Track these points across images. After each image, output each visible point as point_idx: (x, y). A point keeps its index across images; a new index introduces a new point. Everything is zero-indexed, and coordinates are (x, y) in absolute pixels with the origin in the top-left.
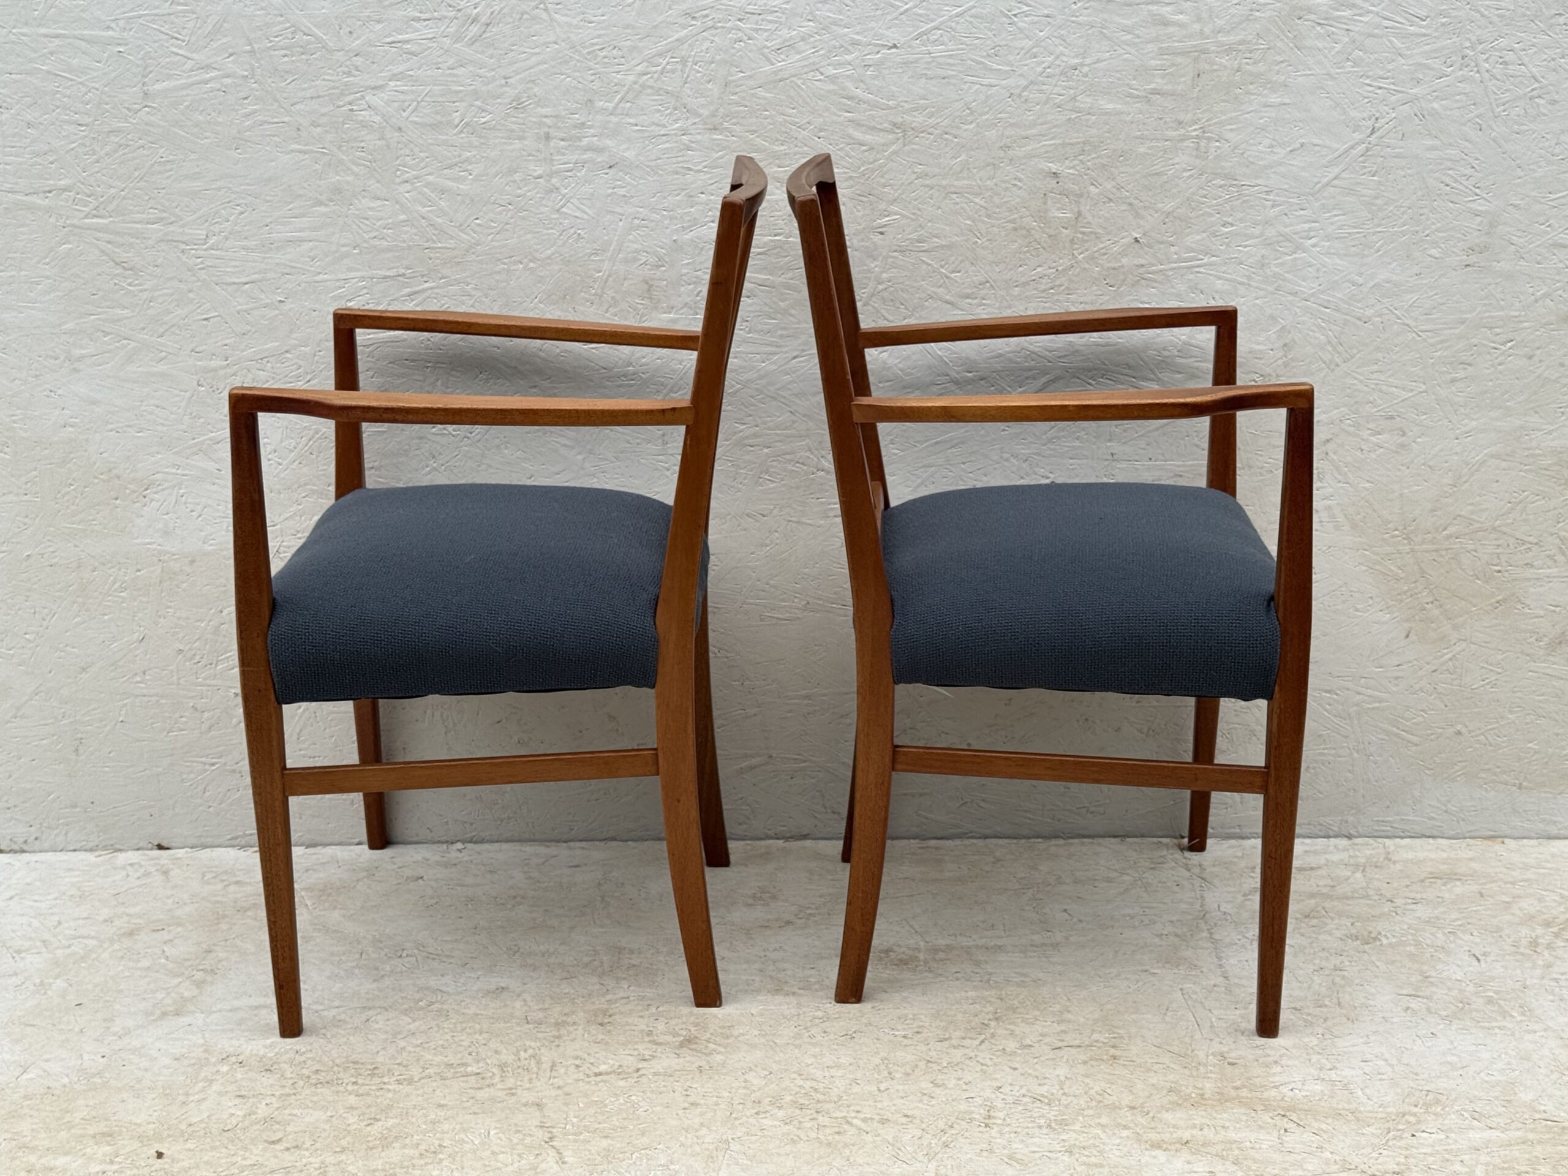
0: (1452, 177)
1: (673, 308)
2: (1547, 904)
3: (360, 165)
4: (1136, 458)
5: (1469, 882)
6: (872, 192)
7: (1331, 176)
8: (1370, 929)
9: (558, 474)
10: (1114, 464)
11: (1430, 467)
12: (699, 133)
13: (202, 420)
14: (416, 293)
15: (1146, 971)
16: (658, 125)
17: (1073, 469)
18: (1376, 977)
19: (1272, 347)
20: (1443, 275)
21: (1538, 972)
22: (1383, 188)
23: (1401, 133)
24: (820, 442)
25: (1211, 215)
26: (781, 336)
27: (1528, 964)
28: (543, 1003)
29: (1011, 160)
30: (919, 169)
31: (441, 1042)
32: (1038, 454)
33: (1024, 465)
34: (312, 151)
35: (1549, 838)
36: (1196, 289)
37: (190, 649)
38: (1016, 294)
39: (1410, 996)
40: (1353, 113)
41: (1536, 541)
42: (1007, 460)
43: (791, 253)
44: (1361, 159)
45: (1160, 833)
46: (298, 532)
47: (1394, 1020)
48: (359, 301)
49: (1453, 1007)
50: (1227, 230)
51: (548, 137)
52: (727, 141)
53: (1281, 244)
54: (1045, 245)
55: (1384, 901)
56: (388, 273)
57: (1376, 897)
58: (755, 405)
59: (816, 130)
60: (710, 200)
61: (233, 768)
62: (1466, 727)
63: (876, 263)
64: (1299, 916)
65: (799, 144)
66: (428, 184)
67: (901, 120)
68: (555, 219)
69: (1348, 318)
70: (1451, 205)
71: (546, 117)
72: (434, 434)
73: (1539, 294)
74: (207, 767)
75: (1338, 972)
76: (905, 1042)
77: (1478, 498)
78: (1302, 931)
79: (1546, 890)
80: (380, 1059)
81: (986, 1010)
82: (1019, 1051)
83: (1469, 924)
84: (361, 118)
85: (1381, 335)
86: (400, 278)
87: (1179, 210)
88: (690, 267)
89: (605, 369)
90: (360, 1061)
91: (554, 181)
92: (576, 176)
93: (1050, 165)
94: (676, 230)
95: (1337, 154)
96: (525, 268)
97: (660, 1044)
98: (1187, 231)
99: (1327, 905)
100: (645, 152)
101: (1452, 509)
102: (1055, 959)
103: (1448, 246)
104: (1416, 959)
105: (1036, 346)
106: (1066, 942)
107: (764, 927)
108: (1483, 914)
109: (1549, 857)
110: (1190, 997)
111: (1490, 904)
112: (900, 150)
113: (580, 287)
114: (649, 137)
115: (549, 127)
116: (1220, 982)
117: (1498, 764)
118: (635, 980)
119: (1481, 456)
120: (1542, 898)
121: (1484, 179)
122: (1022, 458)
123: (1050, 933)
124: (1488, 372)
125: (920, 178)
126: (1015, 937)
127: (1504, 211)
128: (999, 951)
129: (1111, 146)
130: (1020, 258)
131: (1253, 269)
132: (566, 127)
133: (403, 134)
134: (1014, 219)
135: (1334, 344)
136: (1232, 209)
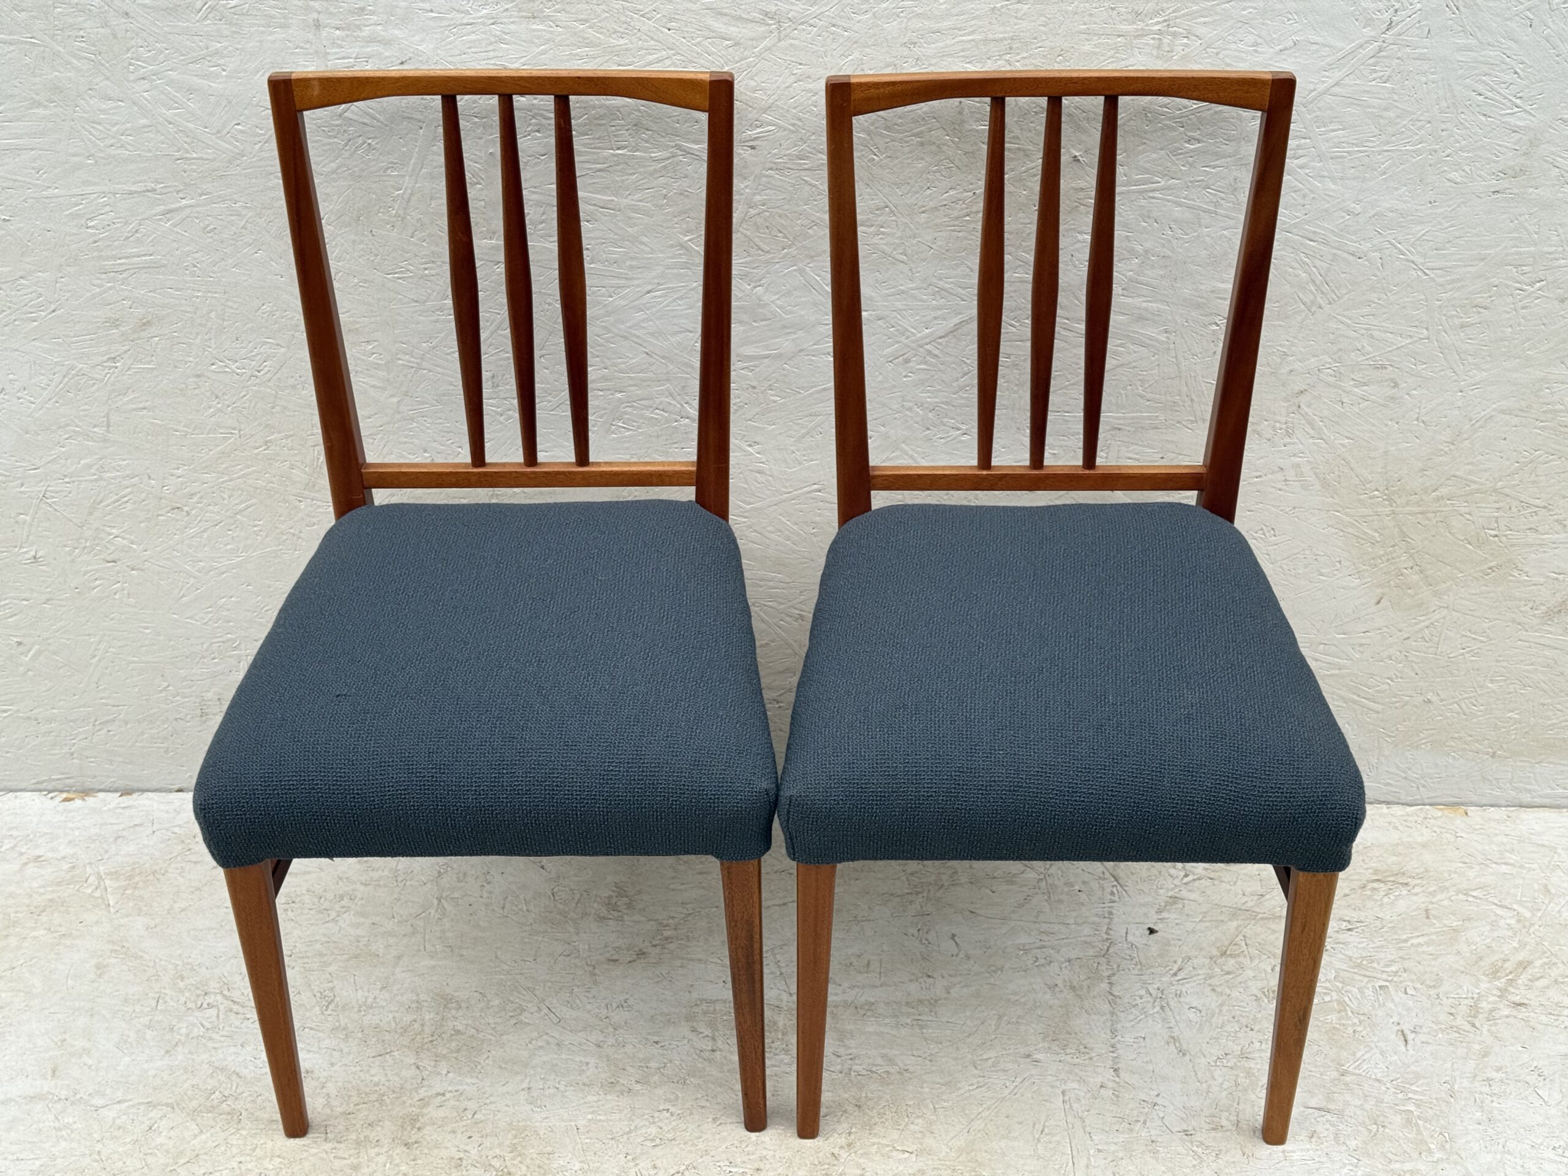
0: (1487, 84)
1: (494, 233)
2: (1500, 933)
3: (80, 58)
4: (1067, 408)
5: (1417, 890)
7: (1330, 82)
9: (369, 418)
11: (1424, 422)
12: (513, 22)
14: (170, 211)
15: (1028, 1056)
16: (458, 11)
20: (1462, 203)
21: (1472, 1064)
22: (1396, 97)
23: (1426, 29)
24: (684, 387)
25: (1172, 129)
26: (631, 267)
27: (1461, 1051)
29: (917, 59)
30: (799, 70)
32: (947, 403)
33: (930, 415)
34: (19, 42)
35: (1521, 806)
36: (1149, 216)
38: (923, 221)
39: (1319, 1109)
41: (1544, 504)
42: (910, 409)
43: (640, 170)
44: (1371, 61)
46: (65, 476)
48: (102, 220)
49: (1366, 1133)
50: (1192, 147)
51: (318, 25)
52: (551, 33)
54: (960, 164)
56: (134, 189)
58: (602, 345)
59: (665, 20)
60: (533, 105)
63: (747, 183)
64: (1215, 952)
66: (171, 82)
67: (774, 9)
68: (337, 126)
69: (1339, 252)
70: (1483, 118)
72: (213, 371)
75: (1244, 1063)
77: (1480, 457)
78: (1214, 981)
79: (1501, 906)
83: (1405, 971)
85: (1378, 273)
86: (149, 194)
89: (416, 301)
95: (1340, 54)
98: (1140, 148)
99: (1248, 932)
100: (445, 46)
101: (1446, 468)
102: (930, 1031)
103: (1473, 168)
104: (1335, 1037)
105: (947, 283)
106: (946, 999)
107: (613, 961)
108: (1423, 952)
109: (1515, 842)
110: (1071, 1107)
111: (1436, 933)
112: (774, 46)
113: (377, 207)
114: (449, 26)
115: (319, 13)
116: (1109, 1080)
117: (1473, 733)
118: (456, 1059)
119: (1488, 411)
120: (1496, 921)
121: (1528, 87)
122: (928, 408)
123: (931, 979)
124: (1508, 316)
125: (800, 81)
126: (890, 986)
127: (1550, 127)
128: (869, 1013)
129: (1047, 43)
130: (928, 179)
131: (1223, 195)
132: (340, 12)
133: (131, 21)
134: (922, 132)
135: (1318, 283)
136: (1200, 122)
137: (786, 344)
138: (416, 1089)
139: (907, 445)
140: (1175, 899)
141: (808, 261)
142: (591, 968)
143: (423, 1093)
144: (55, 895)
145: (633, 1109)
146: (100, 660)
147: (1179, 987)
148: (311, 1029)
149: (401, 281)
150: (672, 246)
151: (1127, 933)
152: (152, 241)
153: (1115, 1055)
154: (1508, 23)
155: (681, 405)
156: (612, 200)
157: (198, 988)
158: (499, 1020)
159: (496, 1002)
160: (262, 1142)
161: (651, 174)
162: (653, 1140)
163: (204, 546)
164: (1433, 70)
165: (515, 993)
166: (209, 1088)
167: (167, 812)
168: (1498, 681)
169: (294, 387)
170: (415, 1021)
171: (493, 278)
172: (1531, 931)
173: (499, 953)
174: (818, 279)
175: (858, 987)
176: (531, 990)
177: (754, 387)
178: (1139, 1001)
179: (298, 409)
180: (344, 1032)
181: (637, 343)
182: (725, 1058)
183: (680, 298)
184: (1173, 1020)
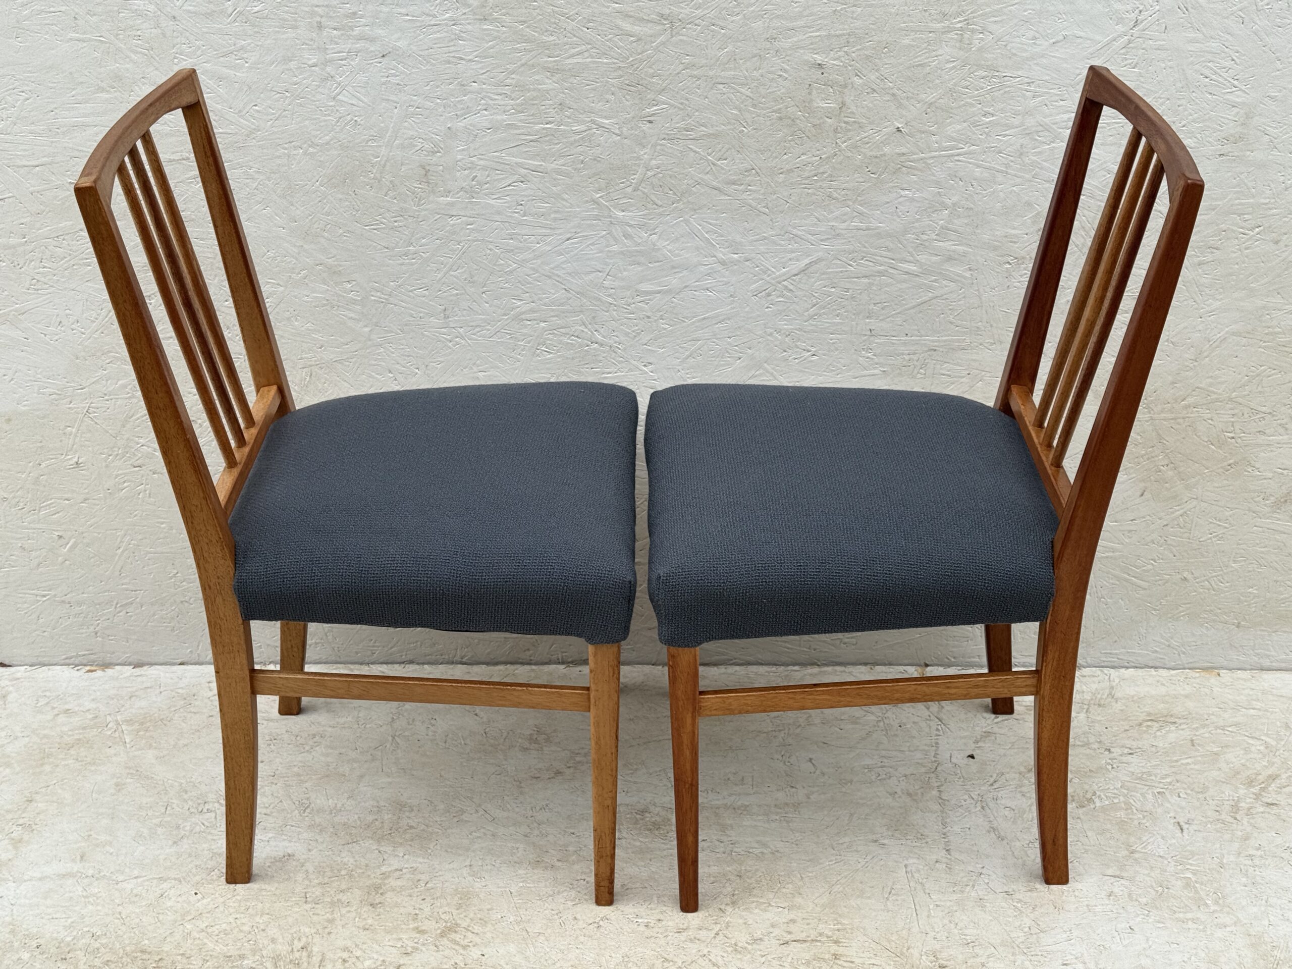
0: (1212, 69)
1: (449, 192)
2: (1252, 756)
3: (136, 53)
4: (894, 333)
5: (1183, 726)
6: (641, 83)
8: (1086, 787)
10: (872, 339)
11: (1172, 343)
12: (469, 24)
13: (6, 293)
15: (876, 841)
16: (427, 15)
17: (833, 343)
18: (1086, 851)
19: (1027, 231)
21: (1237, 845)
22: (1142, 80)
23: (1164, 26)
24: (594, 318)
25: (972, 105)
26: (555, 219)
27: (1227, 836)
28: (323, 877)
29: (777, 51)
30: (686, 60)
31: (224, 926)
32: (800, 330)
33: (787, 339)
34: (90, 40)
35: (1262, 670)
36: (956, 176)
37: (14, 497)
38: (780, 180)
39: (1115, 877)
40: (1117, 6)
41: (1268, 411)
42: (771, 335)
43: (563, 140)
44: (1123, 51)
45: (906, 662)
46: (105, 394)
47: (1098, 909)
49: (1153, 893)
50: (988, 120)
51: (320, 27)
52: (498, 31)
53: (1040, 134)
54: (810, 135)
55: (1102, 751)
56: (172, 158)
57: (1096, 746)
58: (530, 283)
59: (585, 21)
60: (482, 89)
61: (63, 599)
62: (1193, 574)
63: (645, 150)
64: (1022, 769)
65: (569, 35)
67: (668, 11)
68: (331, 106)
70: (1210, 96)
71: (317, 6)
73: (1289, 182)
74: (38, 598)
76: (648, 933)
77: (1217, 372)
79: (1253, 738)
80: (166, 948)
81: (725, 891)
82: (750, 947)
83: (1178, 781)
84: (136, 7)
86: (184, 162)
87: (941, 101)
88: (465, 153)
89: (387, 248)
90: (149, 950)
91: (328, 69)
92: (350, 65)
93: (815, 56)
94: (450, 117)
95: (1099, 46)
96: (305, 153)
97: (423, 932)
98: (948, 121)
100: (417, 42)
101: (1191, 381)
102: (795, 824)
103: (1203, 136)
104: (1125, 827)
105: (799, 230)
106: (806, 802)
107: (535, 778)
108: (1192, 769)
109: (1260, 694)
110: (913, 876)
111: (1200, 756)
112: (668, 41)
113: (359, 171)
114: (420, 27)
115: (322, 17)
116: (942, 857)
117: (1220, 606)
118: (411, 845)
119: (1222, 333)
120: (1248, 748)
121: (1243, 71)
122: (785, 333)
123: (794, 789)
124: (1234, 255)
125: (687, 69)
126: (760, 794)
127: (1261, 102)
128: (745, 813)
129: (876, 38)
130: (785, 146)
131: (1012, 158)
132: (338, 16)
133: (177, 23)
134: (780, 109)
135: (1087, 228)
136: (993, 100)
137: (674, 281)
138: (379, 867)
139: (768, 364)
140: (988, 734)
141: (692, 213)
142: (518, 783)
143: (384, 869)
144: (81, 736)
145: (555, 879)
146: (123, 552)
147: (995, 794)
148: (292, 826)
149: (375, 231)
150: (587, 202)
151: (951, 757)
152: (184, 200)
153: (946, 840)
154: (1226, 20)
155: (592, 332)
156: (541, 165)
157: (199, 799)
158: (444, 819)
159: (442, 806)
160: (253, 904)
161: (572, 144)
162: (572, 901)
163: (212, 452)
164: (1170, 58)
165: (457, 801)
166: (209, 867)
167: (172, 679)
168: (1239, 562)
169: (288, 319)
170: (376, 820)
171: (447, 229)
172: (1277, 754)
173: (443, 773)
174: (700, 228)
175: (735, 795)
176: (471, 799)
177: (649, 317)
178: (963, 803)
179: (291, 337)
180: (319, 828)
181: (558, 281)
182: (629, 843)
183: (593, 244)
184: (992, 816)
